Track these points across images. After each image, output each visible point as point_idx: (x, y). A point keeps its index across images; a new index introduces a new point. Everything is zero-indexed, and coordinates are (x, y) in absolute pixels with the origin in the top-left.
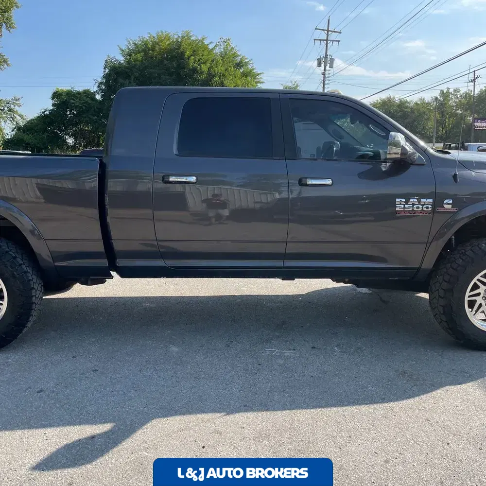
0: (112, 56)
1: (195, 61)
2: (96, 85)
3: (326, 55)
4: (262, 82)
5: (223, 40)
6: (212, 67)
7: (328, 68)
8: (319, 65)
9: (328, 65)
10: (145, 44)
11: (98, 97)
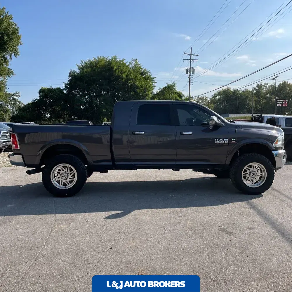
0: (73, 70)
1: (119, 72)
2: (64, 86)
3: (190, 67)
4: (156, 82)
5: (133, 60)
6: (128, 75)
7: (191, 74)
8: (187, 73)
9: (192, 73)
10: (91, 63)
11: (65, 92)
